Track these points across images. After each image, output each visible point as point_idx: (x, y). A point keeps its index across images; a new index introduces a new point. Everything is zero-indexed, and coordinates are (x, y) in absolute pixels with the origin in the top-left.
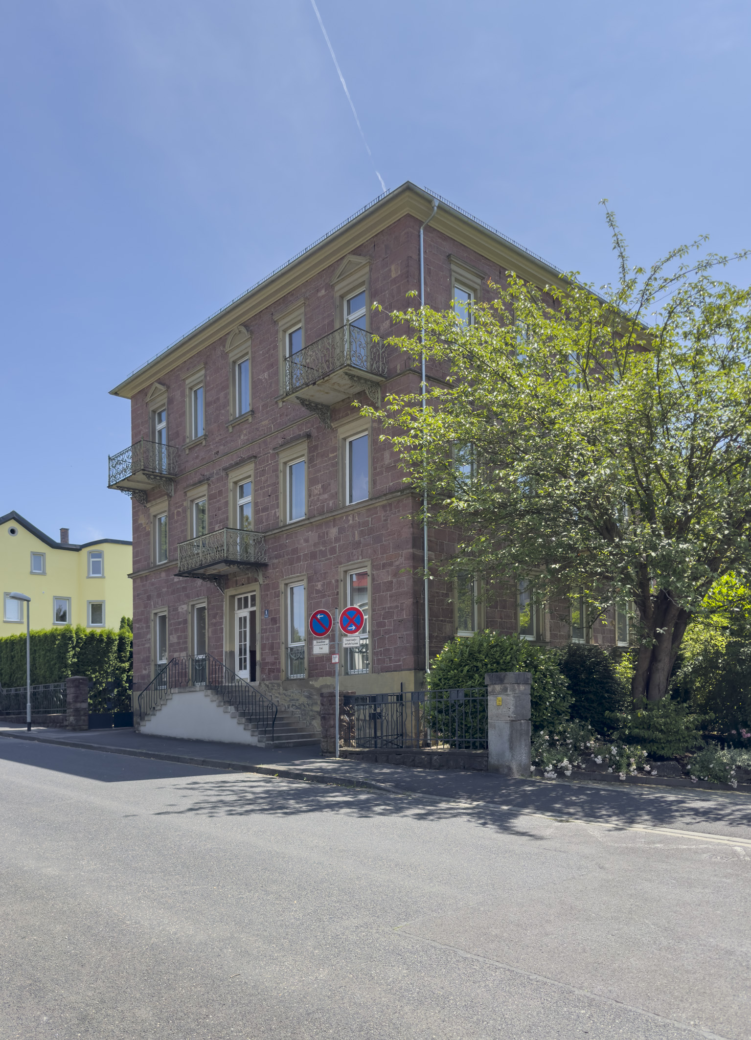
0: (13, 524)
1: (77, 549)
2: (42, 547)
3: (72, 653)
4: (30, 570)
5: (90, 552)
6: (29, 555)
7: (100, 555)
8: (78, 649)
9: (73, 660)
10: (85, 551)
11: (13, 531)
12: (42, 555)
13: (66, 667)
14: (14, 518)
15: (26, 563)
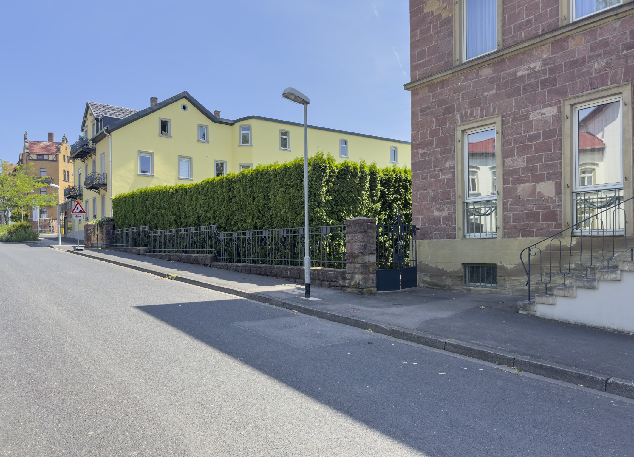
0: (184, 102)
1: (231, 124)
2: (206, 121)
3: (325, 189)
4: (197, 139)
5: (241, 126)
6: (197, 126)
7: (248, 128)
8: (331, 184)
9: (327, 197)
10: (237, 125)
11: (184, 108)
12: (206, 127)
13: (319, 206)
14: (185, 97)
15: (195, 133)
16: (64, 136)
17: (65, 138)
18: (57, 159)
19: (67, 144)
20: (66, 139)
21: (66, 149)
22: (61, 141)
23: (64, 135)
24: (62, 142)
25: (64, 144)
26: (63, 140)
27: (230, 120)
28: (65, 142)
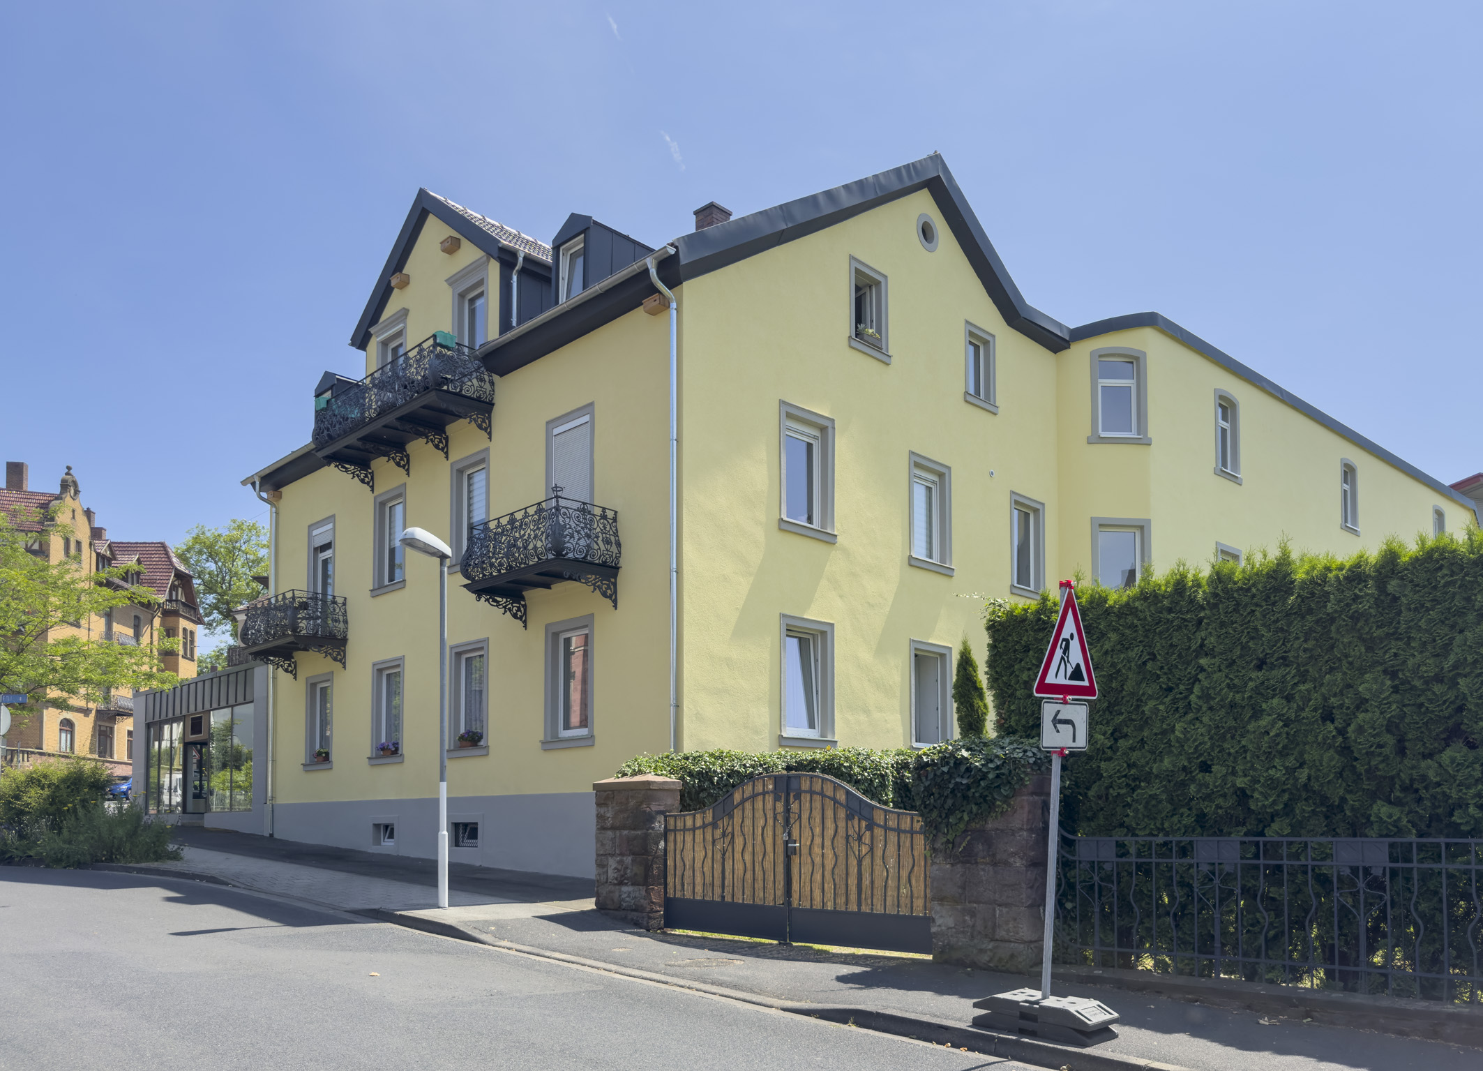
0: (927, 206)
1: (1059, 341)
2: (986, 314)
5: (1097, 356)
7: (1134, 362)
10: (1081, 352)
11: (927, 232)
12: (991, 340)
14: (934, 183)
16: (67, 474)
17: (70, 480)
18: (44, 547)
19: (77, 501)
20: (75, 483)
21: (74, 517)
22: (57, 491)
23: (69, 468)
24: (61, 493)
25: (68, 499)
26: (65, 486)
27: (1060, 325)
28: (72, 492)
